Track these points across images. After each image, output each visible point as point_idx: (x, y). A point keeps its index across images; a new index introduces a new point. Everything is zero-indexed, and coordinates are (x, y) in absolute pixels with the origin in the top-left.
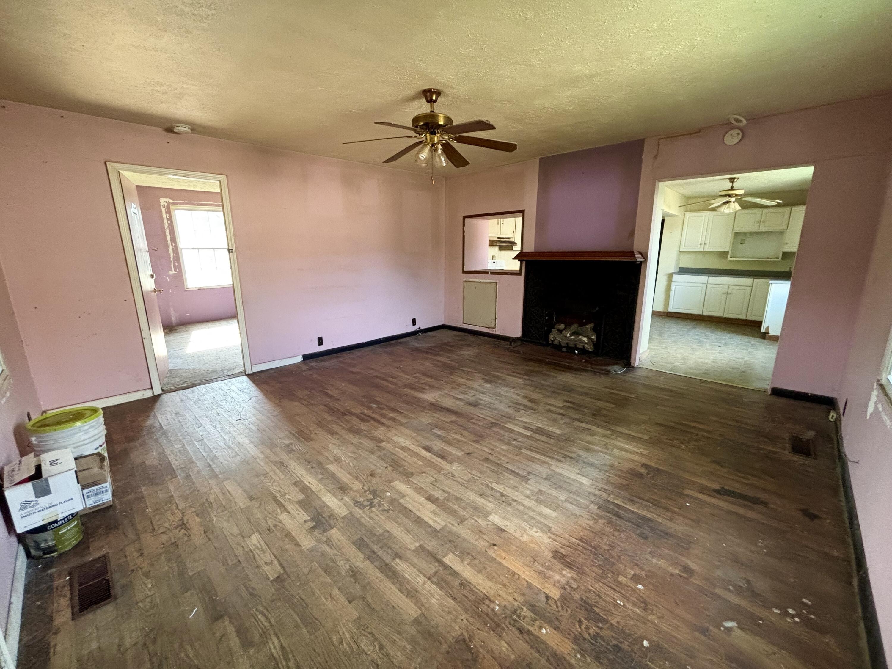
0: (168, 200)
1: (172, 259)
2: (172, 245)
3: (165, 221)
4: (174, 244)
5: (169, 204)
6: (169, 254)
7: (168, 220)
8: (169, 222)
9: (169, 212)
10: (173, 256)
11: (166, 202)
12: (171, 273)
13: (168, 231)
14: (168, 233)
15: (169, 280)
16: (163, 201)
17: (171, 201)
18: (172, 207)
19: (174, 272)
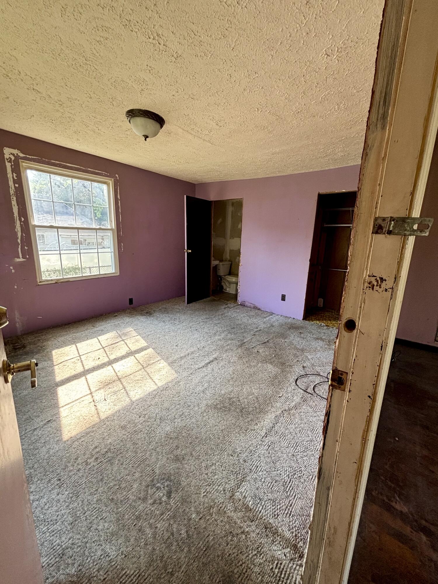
0: (15, 152)
1: (19, 241)
2: (20, 220)
3: (11, 183)
4: (23, 219)
5: (17, 157)
6: (16, 234)
7: (15, 182)
8: (17, 185)
9: (17, 169)
10: (22, 235)
11: (13, 155)
12: (18, 260)
13: (15, 198)
14: (14, 202)
15: (13, 271)
16: (8, 152)
17: (21, 155)
18: (24, 164)
19: (21, 260)
